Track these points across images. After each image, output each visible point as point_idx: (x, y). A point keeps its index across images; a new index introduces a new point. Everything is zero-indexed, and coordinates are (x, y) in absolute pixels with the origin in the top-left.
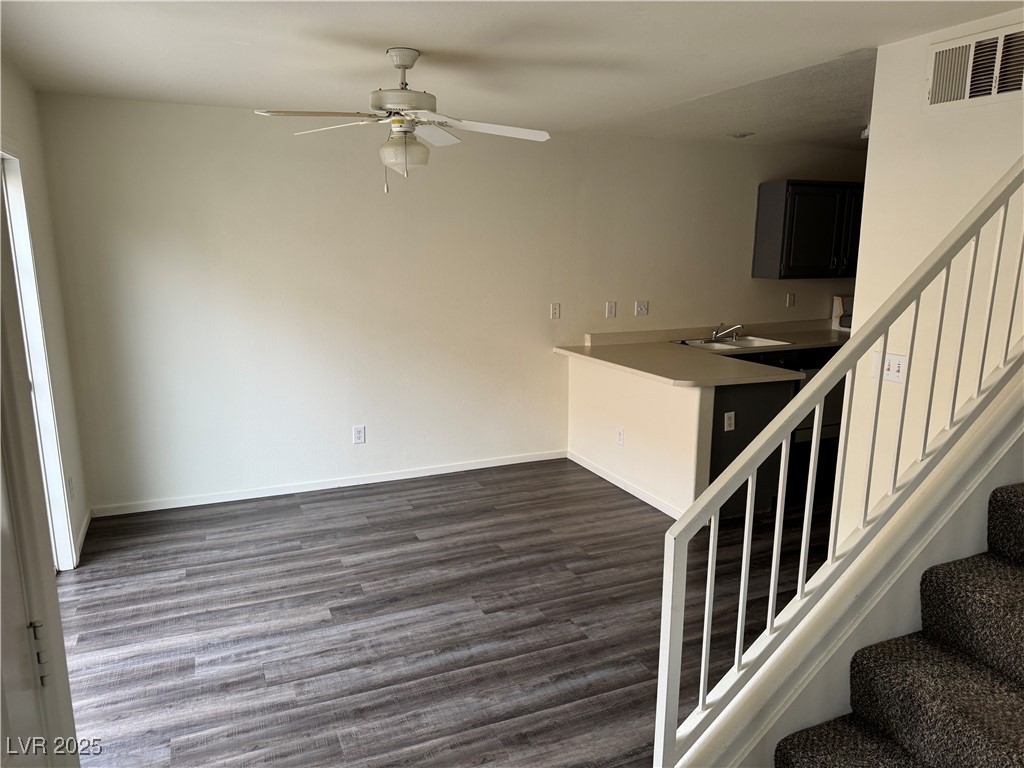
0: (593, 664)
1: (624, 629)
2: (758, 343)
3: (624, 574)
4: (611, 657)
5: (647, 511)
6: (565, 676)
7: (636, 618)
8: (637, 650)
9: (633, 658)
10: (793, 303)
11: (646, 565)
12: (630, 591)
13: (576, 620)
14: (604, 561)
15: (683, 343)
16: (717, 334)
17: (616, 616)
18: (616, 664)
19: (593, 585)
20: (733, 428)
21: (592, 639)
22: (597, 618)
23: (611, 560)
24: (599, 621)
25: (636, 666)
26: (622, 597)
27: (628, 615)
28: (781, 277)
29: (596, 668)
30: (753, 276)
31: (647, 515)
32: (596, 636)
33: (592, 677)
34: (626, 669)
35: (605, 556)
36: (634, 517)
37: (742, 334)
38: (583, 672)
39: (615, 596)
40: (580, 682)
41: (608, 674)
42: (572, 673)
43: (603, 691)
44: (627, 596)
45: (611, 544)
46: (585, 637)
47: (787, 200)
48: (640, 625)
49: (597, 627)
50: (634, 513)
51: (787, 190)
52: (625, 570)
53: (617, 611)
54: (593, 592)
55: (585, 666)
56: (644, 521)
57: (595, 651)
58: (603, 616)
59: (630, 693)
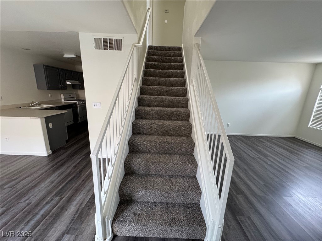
0: (39, 209)
1: (43, 192)
2: (45, 106)
3: (32, 178)
4: (45, 202)
5: (28, 158)
6: (31, 220)
7: (46, 187)
8: (53, 194)
9: (52, 197)
10: (51, 96)
11: (39, 171)
12: (38, 181)
13: (22, 201)
14: (21, 178)
15: (20, 108)
16: (31, 104)
17: (38, 190)
18: (48, 203)
19: (22, 187)
20: (52, 127)
21: (33, 202)
22: (31, 195)
23: (24, 176)
24: (32, 195)
25: (55, 199)
26: (37, 184)
27: (42, 188)
28: (48, 89)
29: (41, 209)
30: (38, 89)
31: (29, 158)
32: (34, 200)
33: (42, 213)
34: (52, 202)
35: (21, 176)
36: (24, 161)
37: (39, 104)
38: (37, 214)
39: (33, 185)
40: (38, 217)
41: (47, 207)
42: (32, 217)
43: (49, 213)
44: (38, 183)
45: (21, 172)
46: (30, 203)
47: (44, 70)
48: (48, 188)
49: (33, 197)
50: (24, 160)
51: (44, 67)
52: (32, 176)
53: (37, 189)
54: (23, 189)
55: (37, 211)
56: (29, 160)
57: (37, 205)
58: (33, 193)
59: (59, 207)
